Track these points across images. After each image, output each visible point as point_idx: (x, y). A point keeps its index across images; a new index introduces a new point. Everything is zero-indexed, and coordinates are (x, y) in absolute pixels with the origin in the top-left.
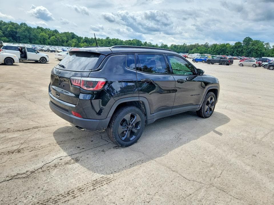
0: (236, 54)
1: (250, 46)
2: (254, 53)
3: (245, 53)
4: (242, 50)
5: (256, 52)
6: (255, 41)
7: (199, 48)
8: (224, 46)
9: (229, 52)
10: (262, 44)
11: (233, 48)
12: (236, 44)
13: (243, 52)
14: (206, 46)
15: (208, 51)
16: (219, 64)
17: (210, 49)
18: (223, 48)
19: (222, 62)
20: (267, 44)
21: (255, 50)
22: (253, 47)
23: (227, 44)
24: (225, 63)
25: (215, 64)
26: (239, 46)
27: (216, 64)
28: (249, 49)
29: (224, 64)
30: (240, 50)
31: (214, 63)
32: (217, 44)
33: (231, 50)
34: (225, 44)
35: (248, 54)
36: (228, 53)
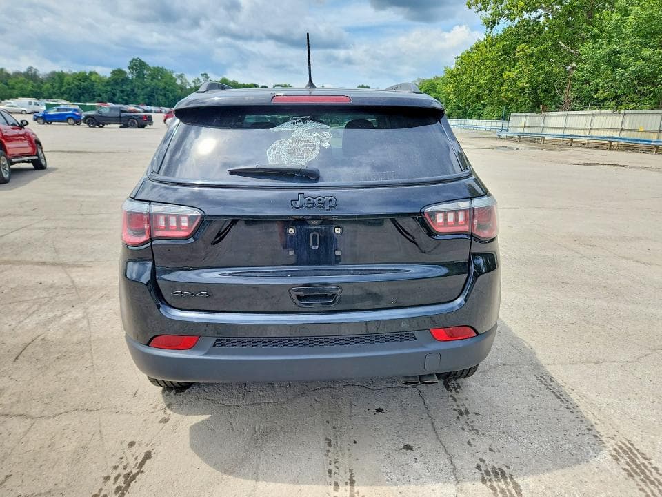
0: (123, 99)
1: (147, 81)
2: (160, 98)
3: (141, 97)
4: (133, 90)
5: (165, 95)
6: (154, 68)
7: (11, 82)
8: (83, 77)
9: (104, 95)
10: (172, 78)
11: (108, 83)
12: (114, 73)
13: (136, 96)
14: (31, 76)
15: (43, 89)
16: (121, 127)
17: (48, 85)
18: (85, 83)
19: (126, 121)
20: (181, 76)
21: (161, 90)
22: (156, 84)
23: (91, 73)
24: (136, 123)
25: (109, 126)
26: (123, 80)
27: (112, 126)
28: (147, 87)
29: (133, 126)
30: (128, 89)
31: (104, 125)
32: (64, 72)
33: (105, 89)
34: (85, 73)
35: (148, 98)
36: (100, 95)
